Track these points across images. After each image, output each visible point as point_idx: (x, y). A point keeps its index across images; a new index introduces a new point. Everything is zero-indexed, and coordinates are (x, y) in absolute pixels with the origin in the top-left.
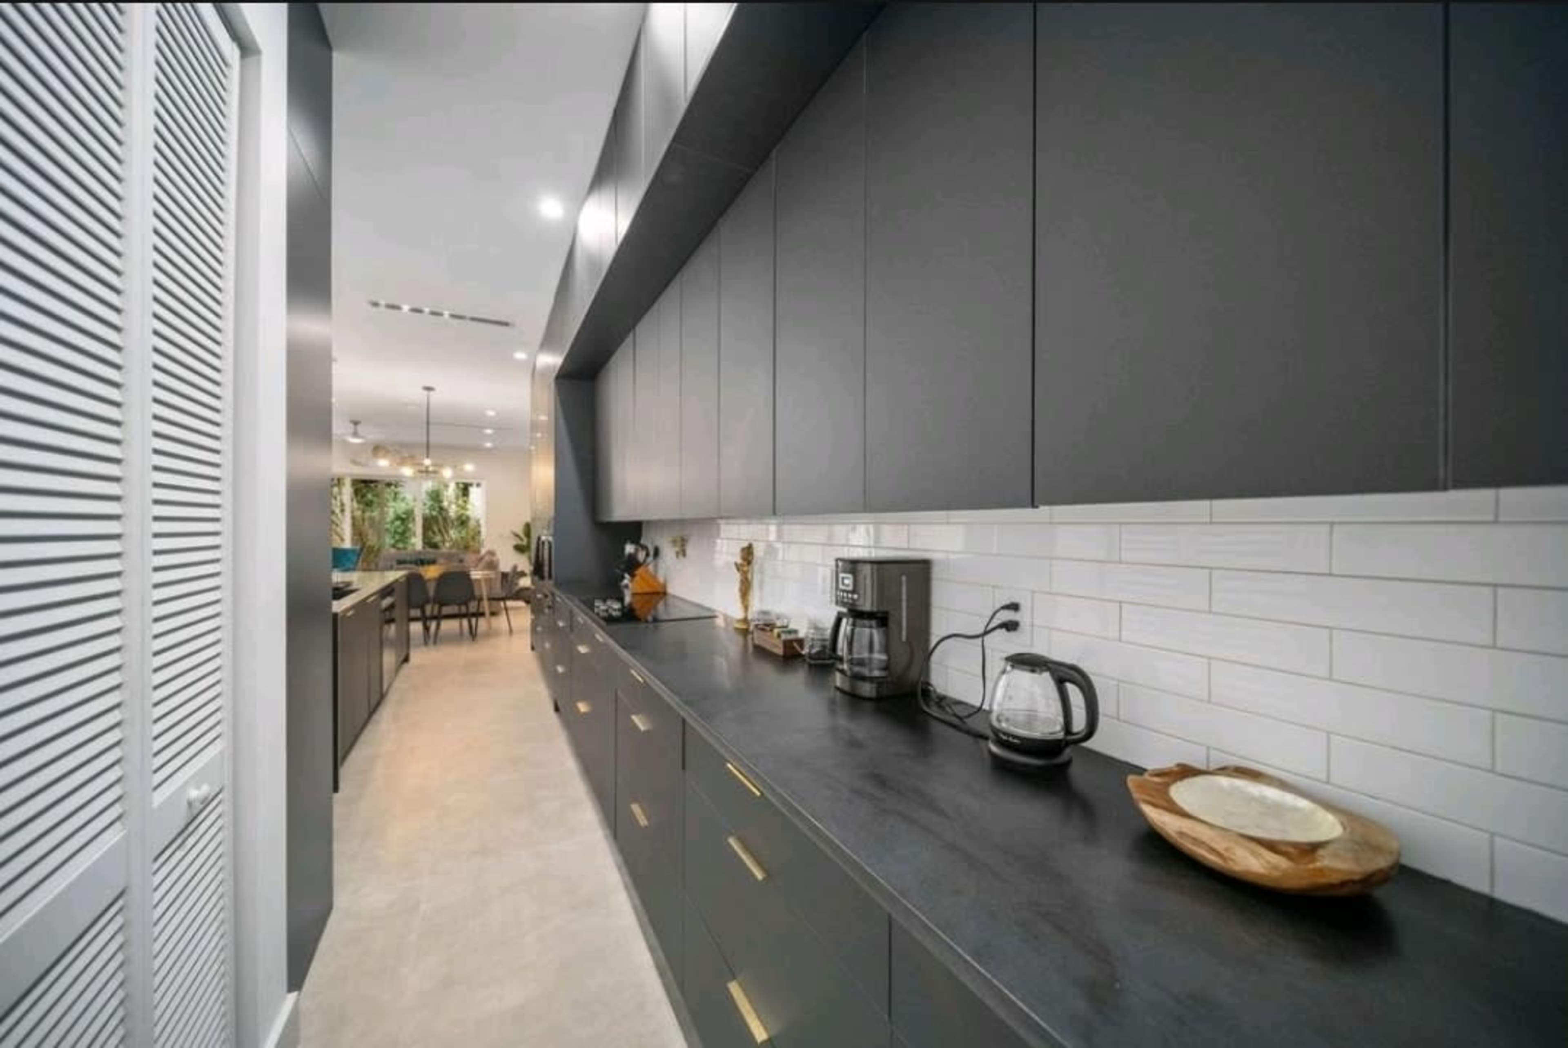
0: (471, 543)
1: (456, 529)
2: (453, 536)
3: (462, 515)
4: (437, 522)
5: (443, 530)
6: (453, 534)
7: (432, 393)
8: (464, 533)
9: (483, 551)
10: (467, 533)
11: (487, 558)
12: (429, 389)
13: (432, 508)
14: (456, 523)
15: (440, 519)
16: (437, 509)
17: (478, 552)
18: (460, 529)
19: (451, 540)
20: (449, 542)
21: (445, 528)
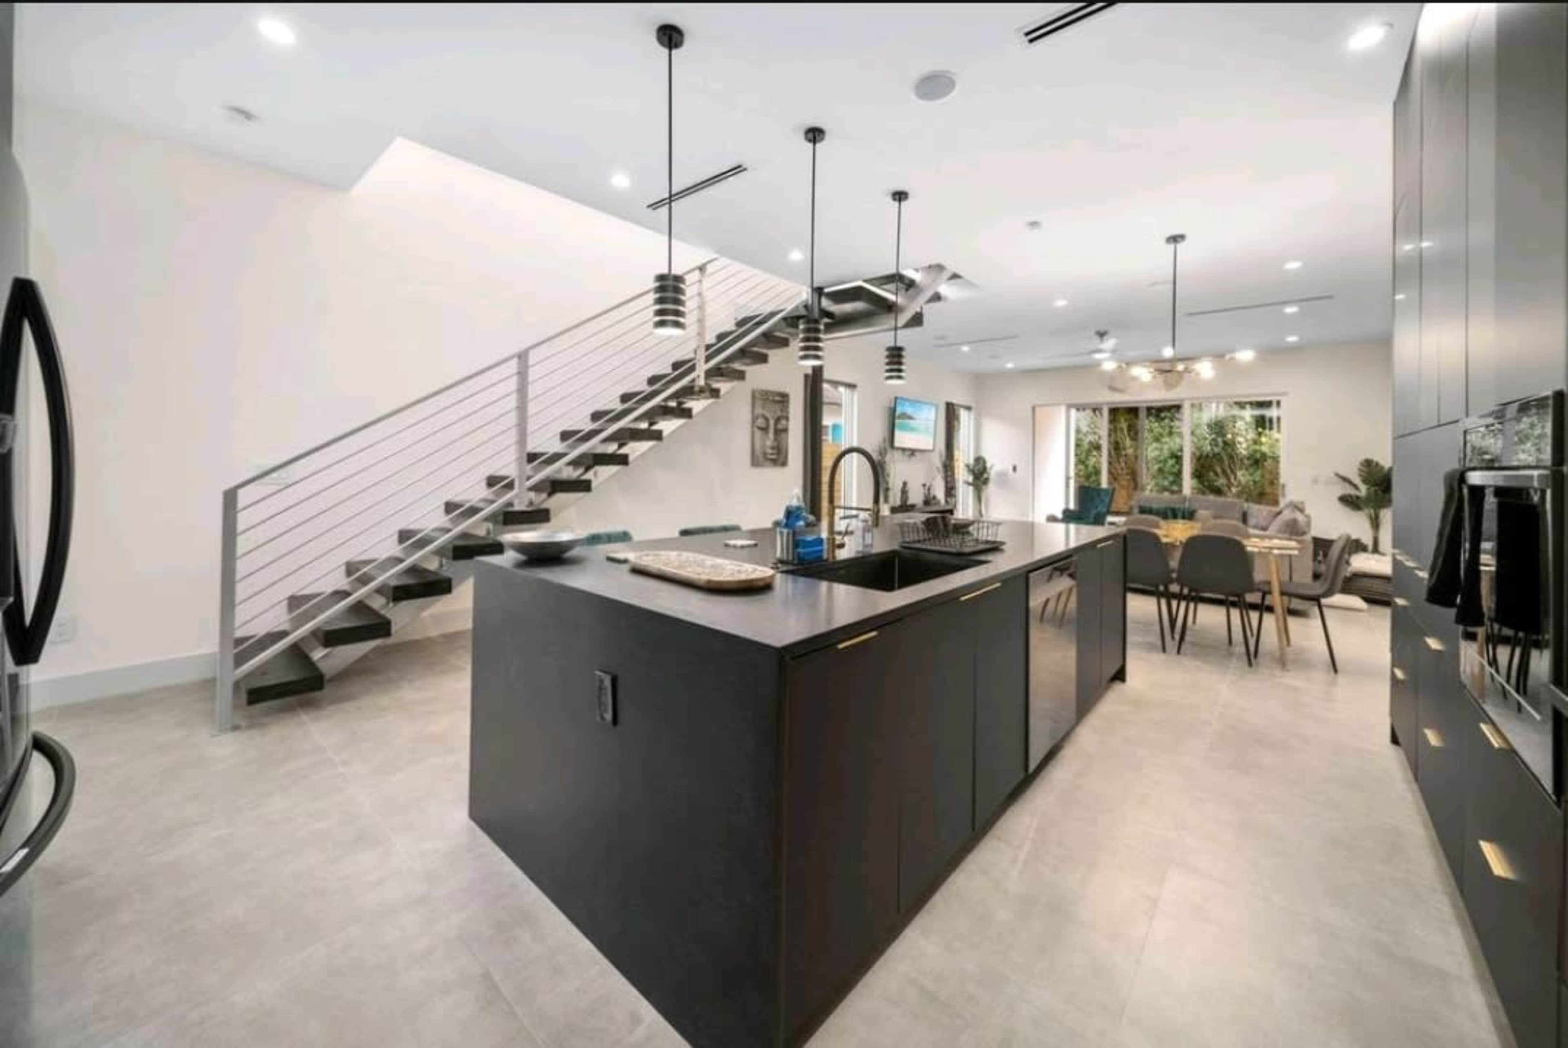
0: (1268, 489)
1: (1247, 469)
2: (1243, 480)
3: (1255, 451)
4: (1221, 461)
5: (1229, 471)
6: (1242, 476)
7: (1180, 246)
8: (1257, 476)
9: (1283, 502)
10: (1263, 476)
11: (1287, 515)
12: (1175, 239)
13: (1214, 442)
14: (1246, 461)
15: (1225, 457)
16: (1221, 444)
17: (1276, 503)
18: (1251, 470)
19: (1240, 483)
20: (1237, 486)
21: (1232, 471)
